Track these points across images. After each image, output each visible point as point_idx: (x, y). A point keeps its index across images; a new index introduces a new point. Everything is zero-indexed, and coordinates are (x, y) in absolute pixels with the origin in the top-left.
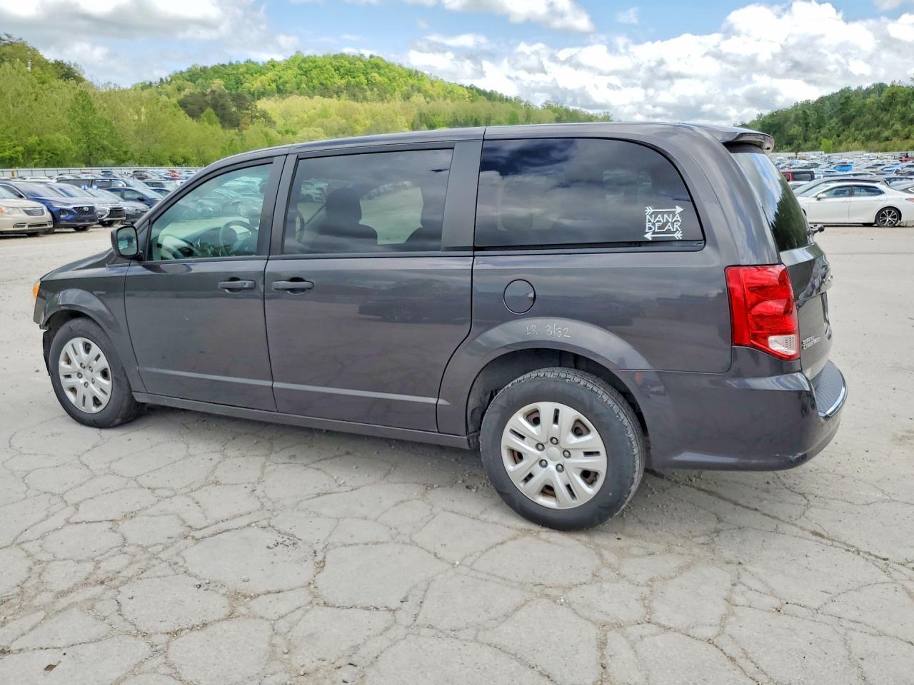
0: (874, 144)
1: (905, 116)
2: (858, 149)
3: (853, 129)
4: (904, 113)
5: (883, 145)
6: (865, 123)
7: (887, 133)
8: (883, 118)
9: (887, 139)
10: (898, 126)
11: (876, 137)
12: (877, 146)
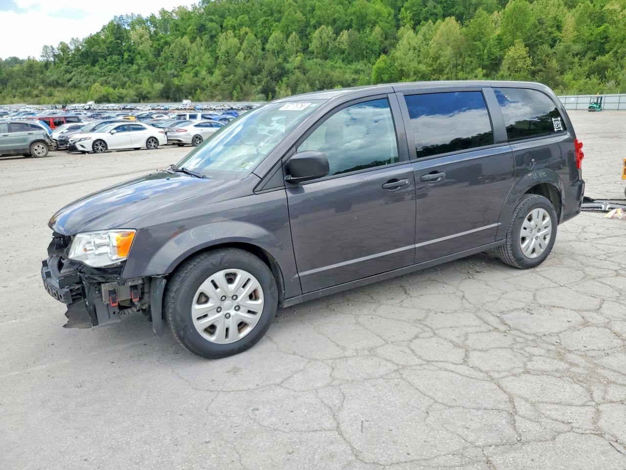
0: (28, 99)
1: (44, 81)
2: (19, 103)
3: (10, 88)
4: (42, 79)
5: (36, 100)
6: (18, 84)
7: (35, 92)
8: (29, 81)
9: (37, 96)
10: (41, 87)
11: (29, 94)
12: (31, 101)
